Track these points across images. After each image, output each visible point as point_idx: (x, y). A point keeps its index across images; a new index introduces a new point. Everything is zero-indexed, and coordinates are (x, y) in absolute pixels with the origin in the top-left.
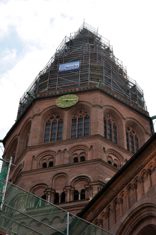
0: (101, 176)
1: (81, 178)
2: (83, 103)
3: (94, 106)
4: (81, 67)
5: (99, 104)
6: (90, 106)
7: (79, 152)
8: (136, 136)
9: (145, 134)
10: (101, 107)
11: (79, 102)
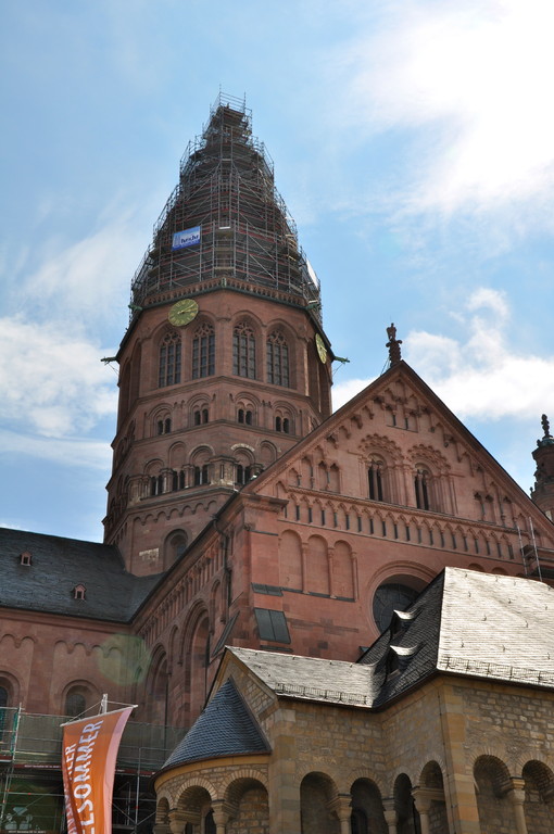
0: (224, 445)
1: (202, 449)
2: (206, 314)
3: (219, 320)
4: (204, 238)
5: (224, 316)
6: (214, 319)
7: (200, 403)
8: (285, 344)
9: (297, 340)
10: (228, 320)
11: (199, 312)
